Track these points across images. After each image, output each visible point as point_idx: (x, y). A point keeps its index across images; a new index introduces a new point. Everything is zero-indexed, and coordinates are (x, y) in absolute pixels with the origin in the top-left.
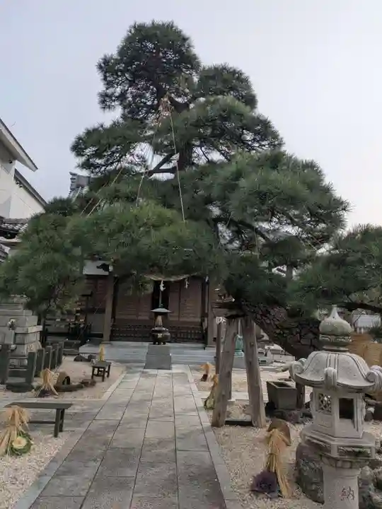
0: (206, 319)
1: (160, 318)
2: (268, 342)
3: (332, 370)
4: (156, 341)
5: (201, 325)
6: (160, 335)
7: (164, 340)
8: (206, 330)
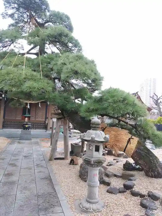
0: (47, 120)
1: (27, 119)
2: (72, 129)
3: (93, 136)
4: (25, 128)
5: (45, 122)
6: (27, 126)
7: (28, 128)
8: (47, 124)
